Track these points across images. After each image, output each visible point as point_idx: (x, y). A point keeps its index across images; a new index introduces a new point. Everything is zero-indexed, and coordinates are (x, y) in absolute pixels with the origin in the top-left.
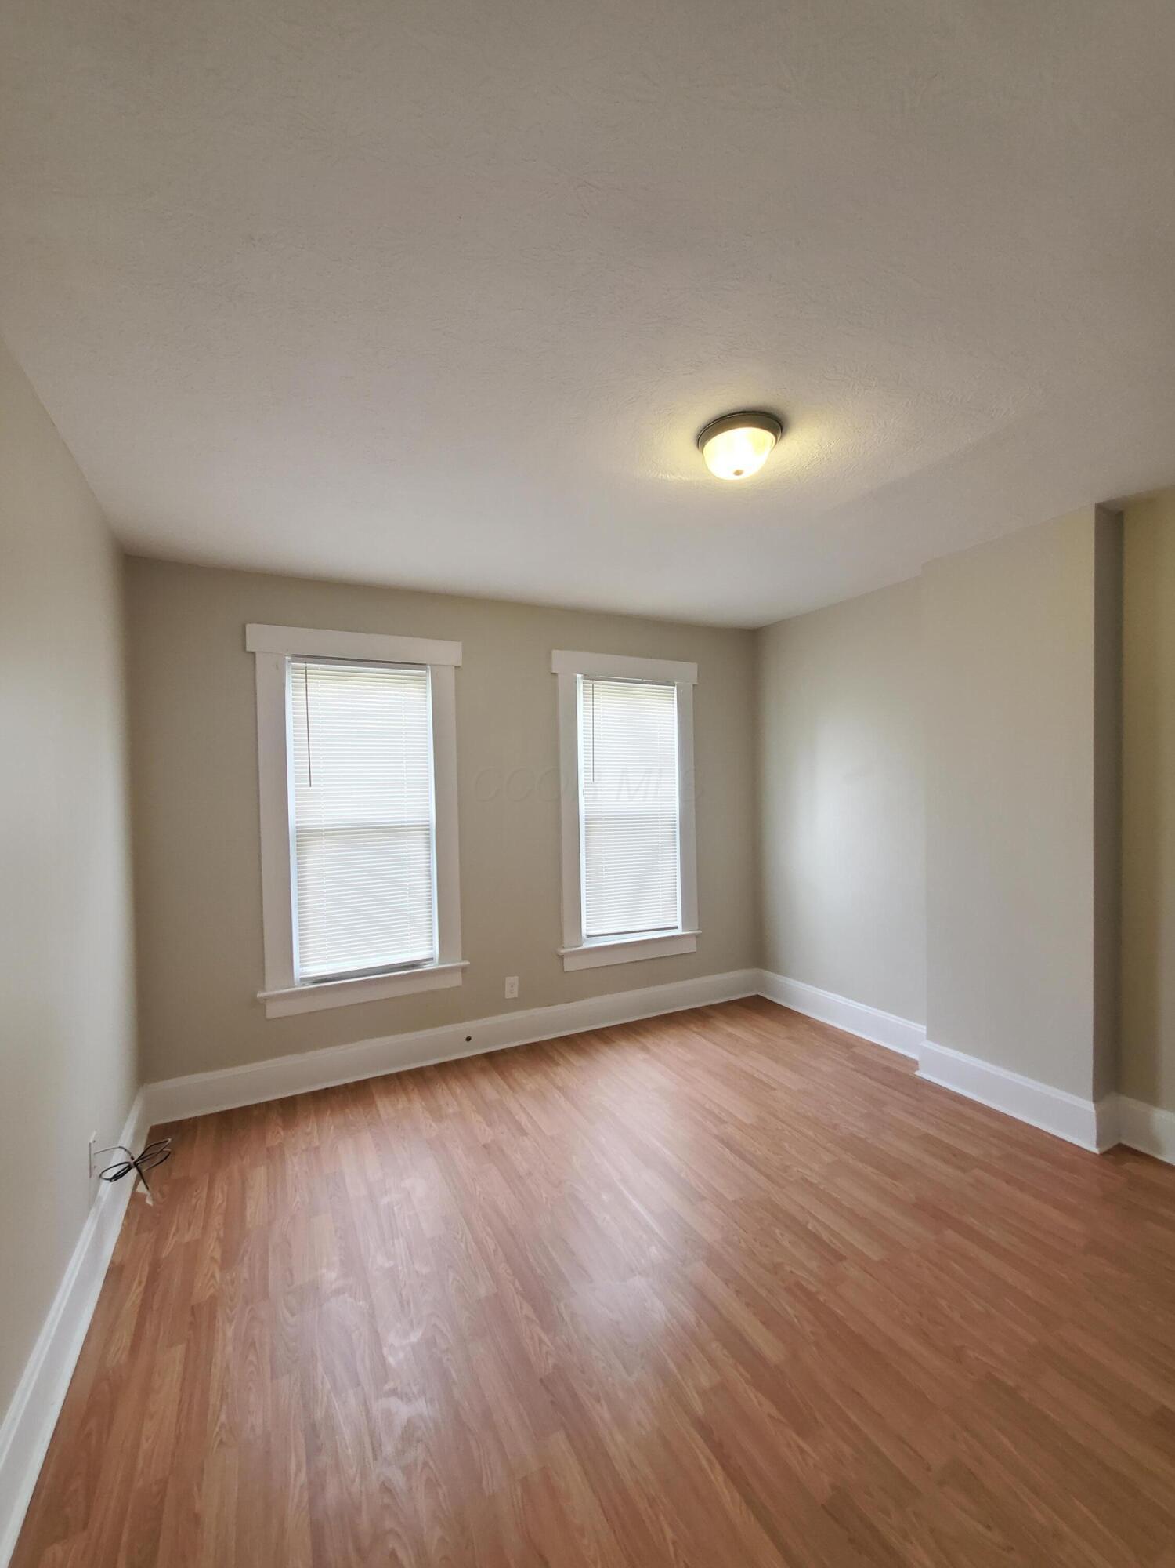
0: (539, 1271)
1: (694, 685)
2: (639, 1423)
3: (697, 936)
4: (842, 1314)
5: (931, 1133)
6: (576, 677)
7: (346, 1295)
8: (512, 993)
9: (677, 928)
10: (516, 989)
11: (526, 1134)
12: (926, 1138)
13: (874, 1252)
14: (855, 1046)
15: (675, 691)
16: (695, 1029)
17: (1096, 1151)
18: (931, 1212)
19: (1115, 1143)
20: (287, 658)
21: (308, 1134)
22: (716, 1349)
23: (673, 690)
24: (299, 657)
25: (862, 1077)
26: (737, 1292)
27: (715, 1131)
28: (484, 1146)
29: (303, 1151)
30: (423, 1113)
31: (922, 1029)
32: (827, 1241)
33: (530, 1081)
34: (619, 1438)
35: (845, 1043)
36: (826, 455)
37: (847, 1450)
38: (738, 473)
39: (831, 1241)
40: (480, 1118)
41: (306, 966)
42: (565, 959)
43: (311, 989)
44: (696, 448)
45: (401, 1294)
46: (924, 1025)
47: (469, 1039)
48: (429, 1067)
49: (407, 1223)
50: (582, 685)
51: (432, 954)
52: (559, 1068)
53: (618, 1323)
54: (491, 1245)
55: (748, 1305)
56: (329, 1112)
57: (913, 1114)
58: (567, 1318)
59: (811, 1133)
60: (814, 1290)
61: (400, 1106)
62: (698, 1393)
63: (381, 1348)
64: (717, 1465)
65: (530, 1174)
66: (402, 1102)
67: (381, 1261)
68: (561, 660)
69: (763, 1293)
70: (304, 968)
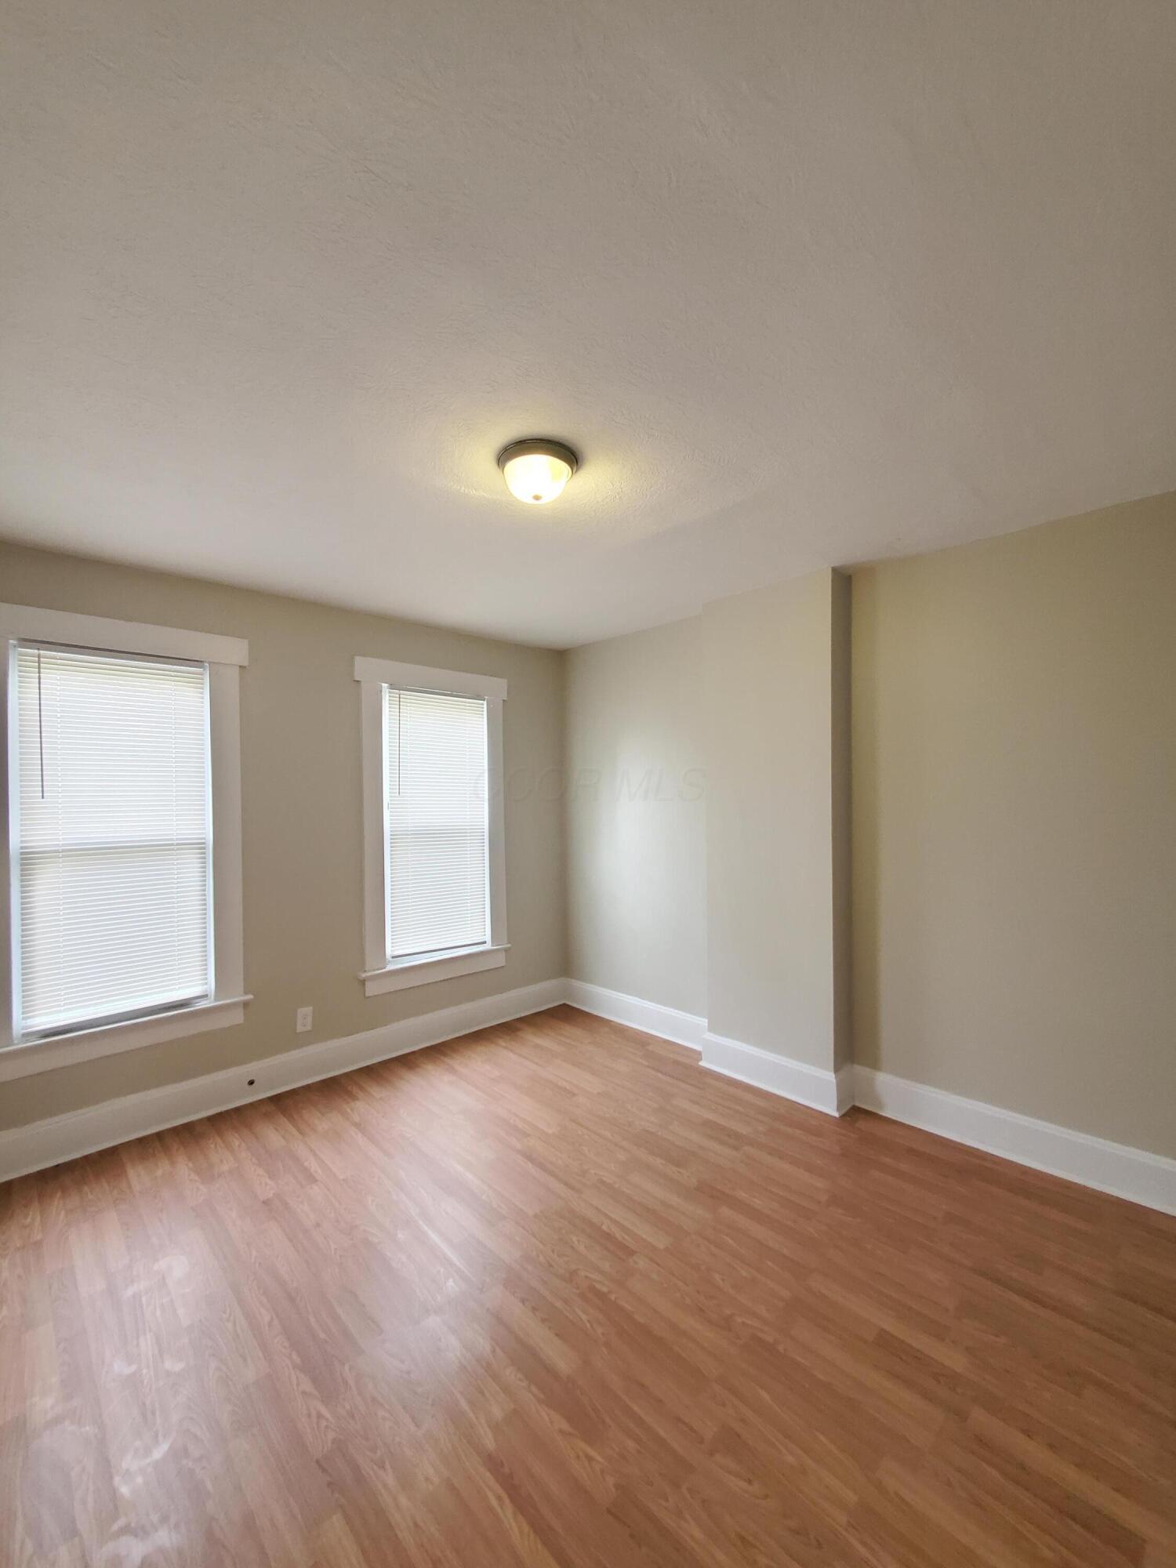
0: (322, 1336)
1: (504, 700)
2: (427, 1479)
3: (506, 950)
4: (630, 1308)
5: (711, 1118)
6: (382, 686)
7: (67, 1423)
8: (304, 1026)
9: (485, 942)
10: (309, 1020)
11: (315, 1181)
12: (707, 1123)
13: (661, 1241)
14: (649, 1044)
15: (485, 706)
16: (504, 1044)
17: (836, 1114)
18: (710, 1193)
19: (849, 1106)
20: (11, 641)
21: (25, 1227)
22: (511, 1375)
23: (483, 704)
24: (26, 642)
25: (653, 1072)
26: (534, 1309)
27: (519, 1146)
28: (264, 1202)
29: (19, 1249)
30: (189, 1175)
31: (704, 1022)
32: (620, 1239)
33: (322, 1121)
34: (403, 1501)
35: (641, 1041)
36: (618, 494)
37: (631, 1445)
38: (537, 498)
39: (624, 1238)
40: (261, 1171)
41: (29, 1017)
42: (366, 983)
43: (40, 1046)
44: (496, 467)
45: (144, 1404)
46: (704, 1017)
47: (251, 1083)
48: (201, 1121)
49: (158, 1313)
50: (387, 695)
51: (206, 991)
52: (357, 1102)
53: (408, 1373)
54: (265, 1316)
55: (543, 1320)
56: (59, 1194)
57: (697, 1103)
58: (351, 1382)
59: (608, 1134)
60: (605, 1290)
61: (159, 1173)
62: (489, 1426)
63: (111, 1478)
64: (507, 1501)
65: (318, 1225)
66: (162, 1167)
67: (121, 1367)
68: (364, 666)
69: (559, 1304)
70: (28, 1021)
